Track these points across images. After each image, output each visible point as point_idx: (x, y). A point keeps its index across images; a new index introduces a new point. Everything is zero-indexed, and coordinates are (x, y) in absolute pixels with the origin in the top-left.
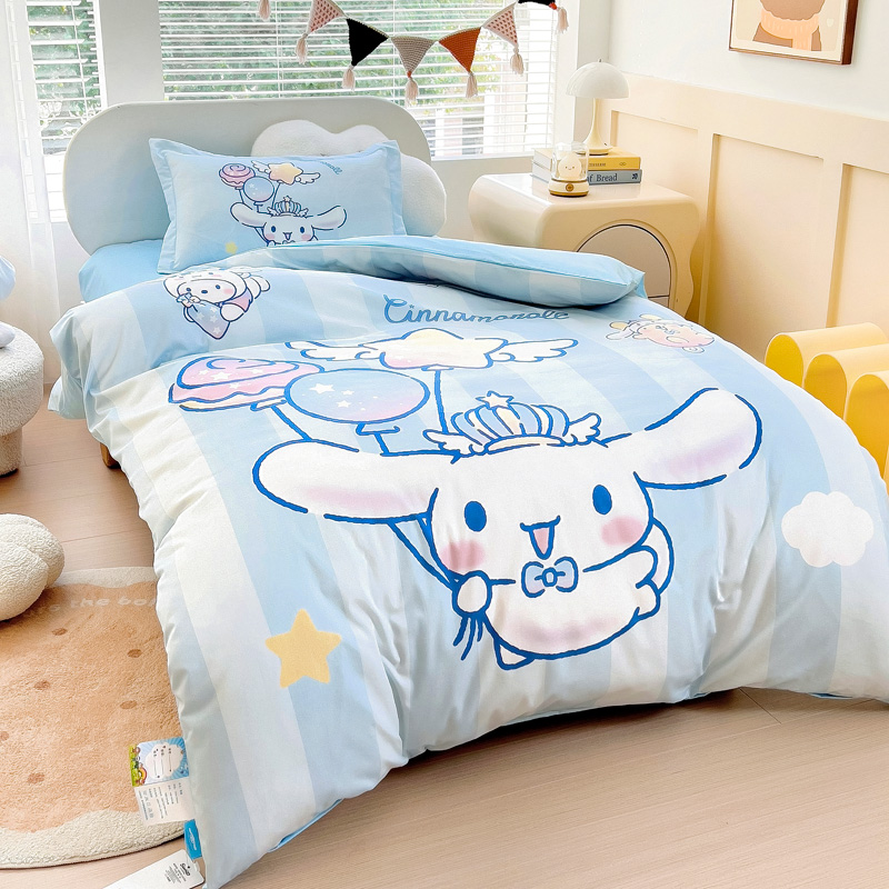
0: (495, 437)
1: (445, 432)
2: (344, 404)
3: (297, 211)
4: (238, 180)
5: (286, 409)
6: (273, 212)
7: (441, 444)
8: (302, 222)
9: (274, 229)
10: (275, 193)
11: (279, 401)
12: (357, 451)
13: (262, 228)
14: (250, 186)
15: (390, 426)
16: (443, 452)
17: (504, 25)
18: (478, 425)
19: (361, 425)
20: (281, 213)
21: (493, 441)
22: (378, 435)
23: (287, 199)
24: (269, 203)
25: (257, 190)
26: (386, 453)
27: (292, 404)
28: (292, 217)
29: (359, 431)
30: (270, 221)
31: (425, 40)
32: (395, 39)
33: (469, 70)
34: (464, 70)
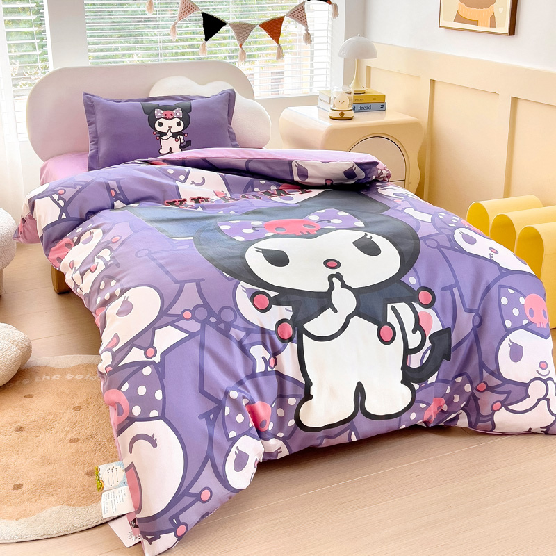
31: (250, 25)
32: (231, 25)
33: (277, 42)
34: (275, 42)
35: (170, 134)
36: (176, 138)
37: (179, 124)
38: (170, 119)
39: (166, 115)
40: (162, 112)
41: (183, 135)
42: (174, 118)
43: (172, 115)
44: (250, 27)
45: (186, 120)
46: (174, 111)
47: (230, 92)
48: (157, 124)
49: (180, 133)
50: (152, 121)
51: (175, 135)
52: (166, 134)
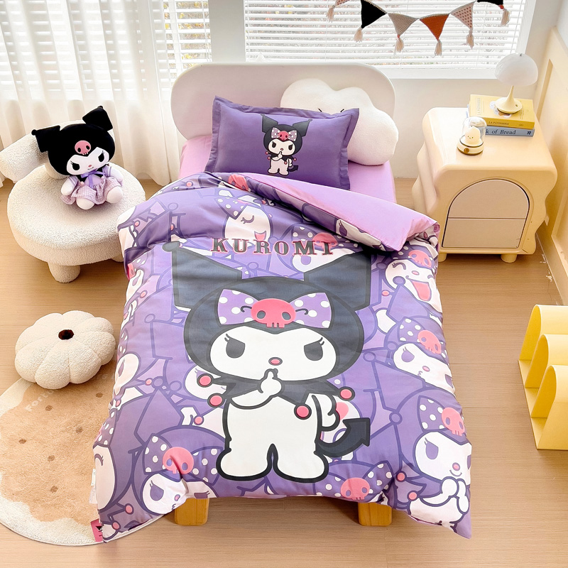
17: (465, 14)
31: (410, 18)
32: (390, 15)
33: (437, 38)
34: (435, 38)
35: (280, 156)
36: (285, 161)
37: (290, 148)
38: (283, 141)
39: (281, 136)
40: (279, 131)
41: (292, 159)
42: (288, 140)
43: (286, 137)
44: (409, 21)
45: (298, 144)
46: (290, 133)
47: (353, 112)
48: (271, 144)
49: (290, 157)
50: (268, 139)
51: (285, 158)
52: (277, 155)
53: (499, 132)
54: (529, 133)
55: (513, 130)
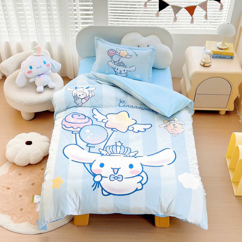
0: (113, 153)
1: (103, 150)
2: (88, 137)
3: (124, 65)
4: (111, 54)
5: (78, 135)
6: (118, 65)
7: (101, 152)
8: (124, 68)
9: (117, 69)
10: (119, 60)
11: (77, 132)
12: (84, 150)
13: (115, 69)
14: (114, 57)
15: (93, 146)
16: (100, 154)
17: (204, 6)
18: (111, 150)
19: (88, 144)
20: (120, 66)
21: (112, 153)
22: (90, 147)
23: (122, 62)
24: (117, 63)
25: (116, 58)
26: (89, 152)
27: (79, 134)
28: (122, 67)
29: (87, 146)
30: (117, 67)
32: (171, 6)
33: (192, 16)
44: (180, 8)
53: (218, 57)
54: (232, 57)
55: (224, 56)
